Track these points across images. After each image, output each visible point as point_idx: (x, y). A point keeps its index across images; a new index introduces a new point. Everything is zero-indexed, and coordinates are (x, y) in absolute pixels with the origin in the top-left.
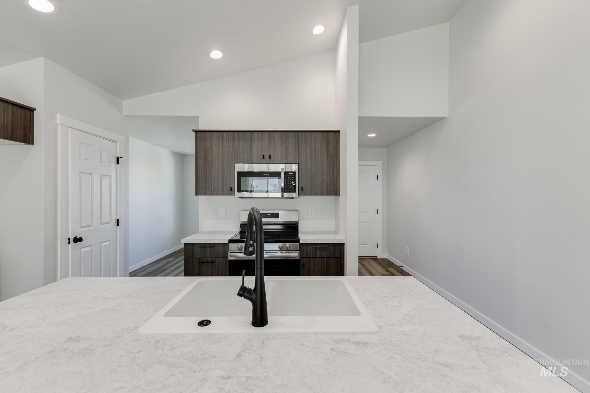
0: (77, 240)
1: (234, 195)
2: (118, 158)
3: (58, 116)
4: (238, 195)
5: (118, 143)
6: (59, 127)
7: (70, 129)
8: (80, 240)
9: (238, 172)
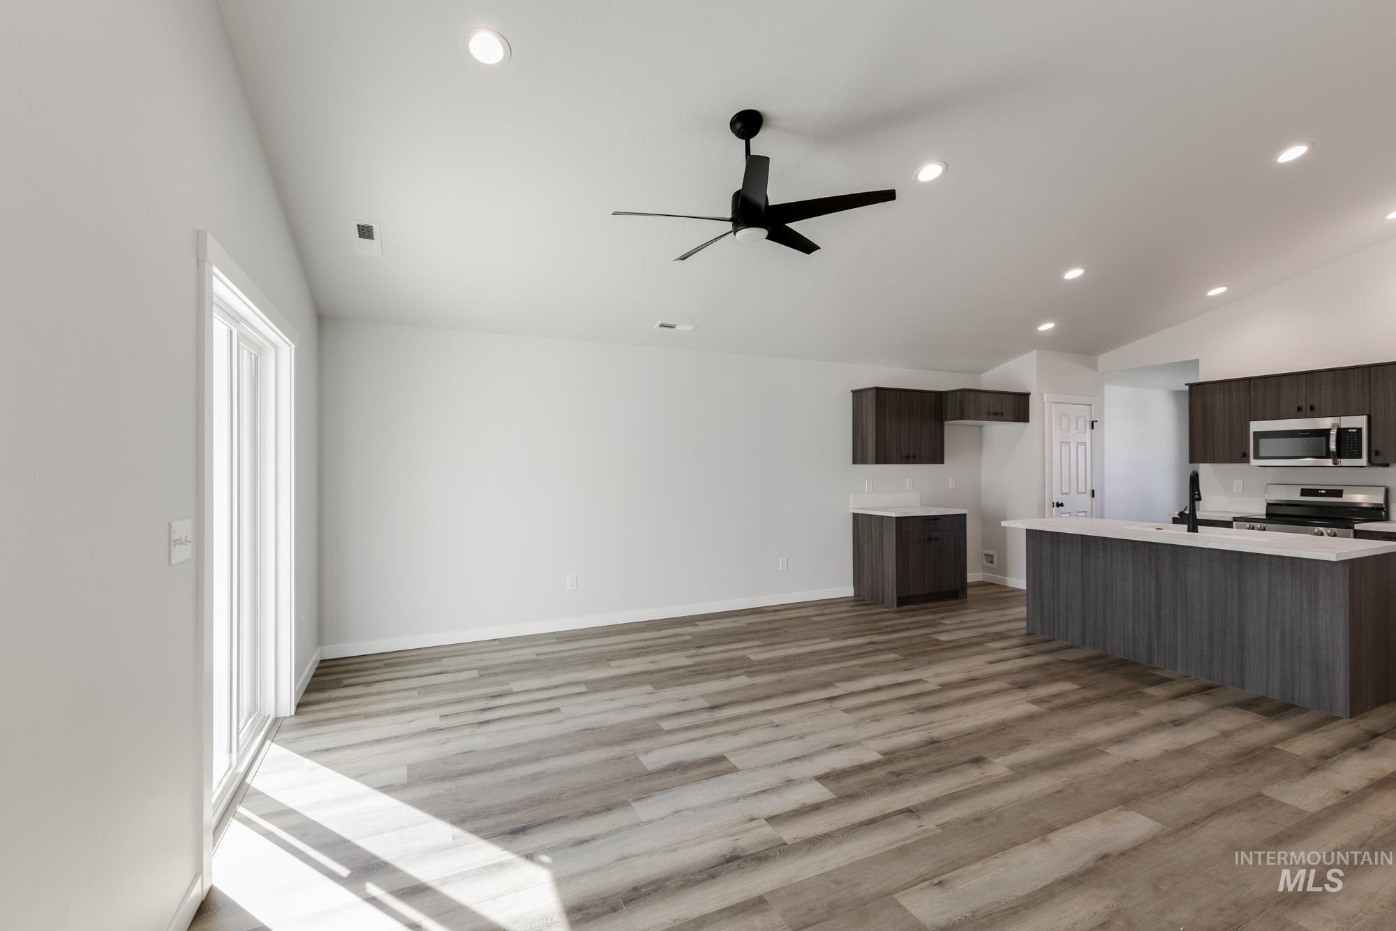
0: (1059, 505)
1: (1248, 461)
2: (1093, 423)
3: (1045, 395)
4: (1254, 462)
5: (1093, 407)
6: (1046, 404)
7: (1053, 404)
8: (1062, 505)
9: (1254, 432)
